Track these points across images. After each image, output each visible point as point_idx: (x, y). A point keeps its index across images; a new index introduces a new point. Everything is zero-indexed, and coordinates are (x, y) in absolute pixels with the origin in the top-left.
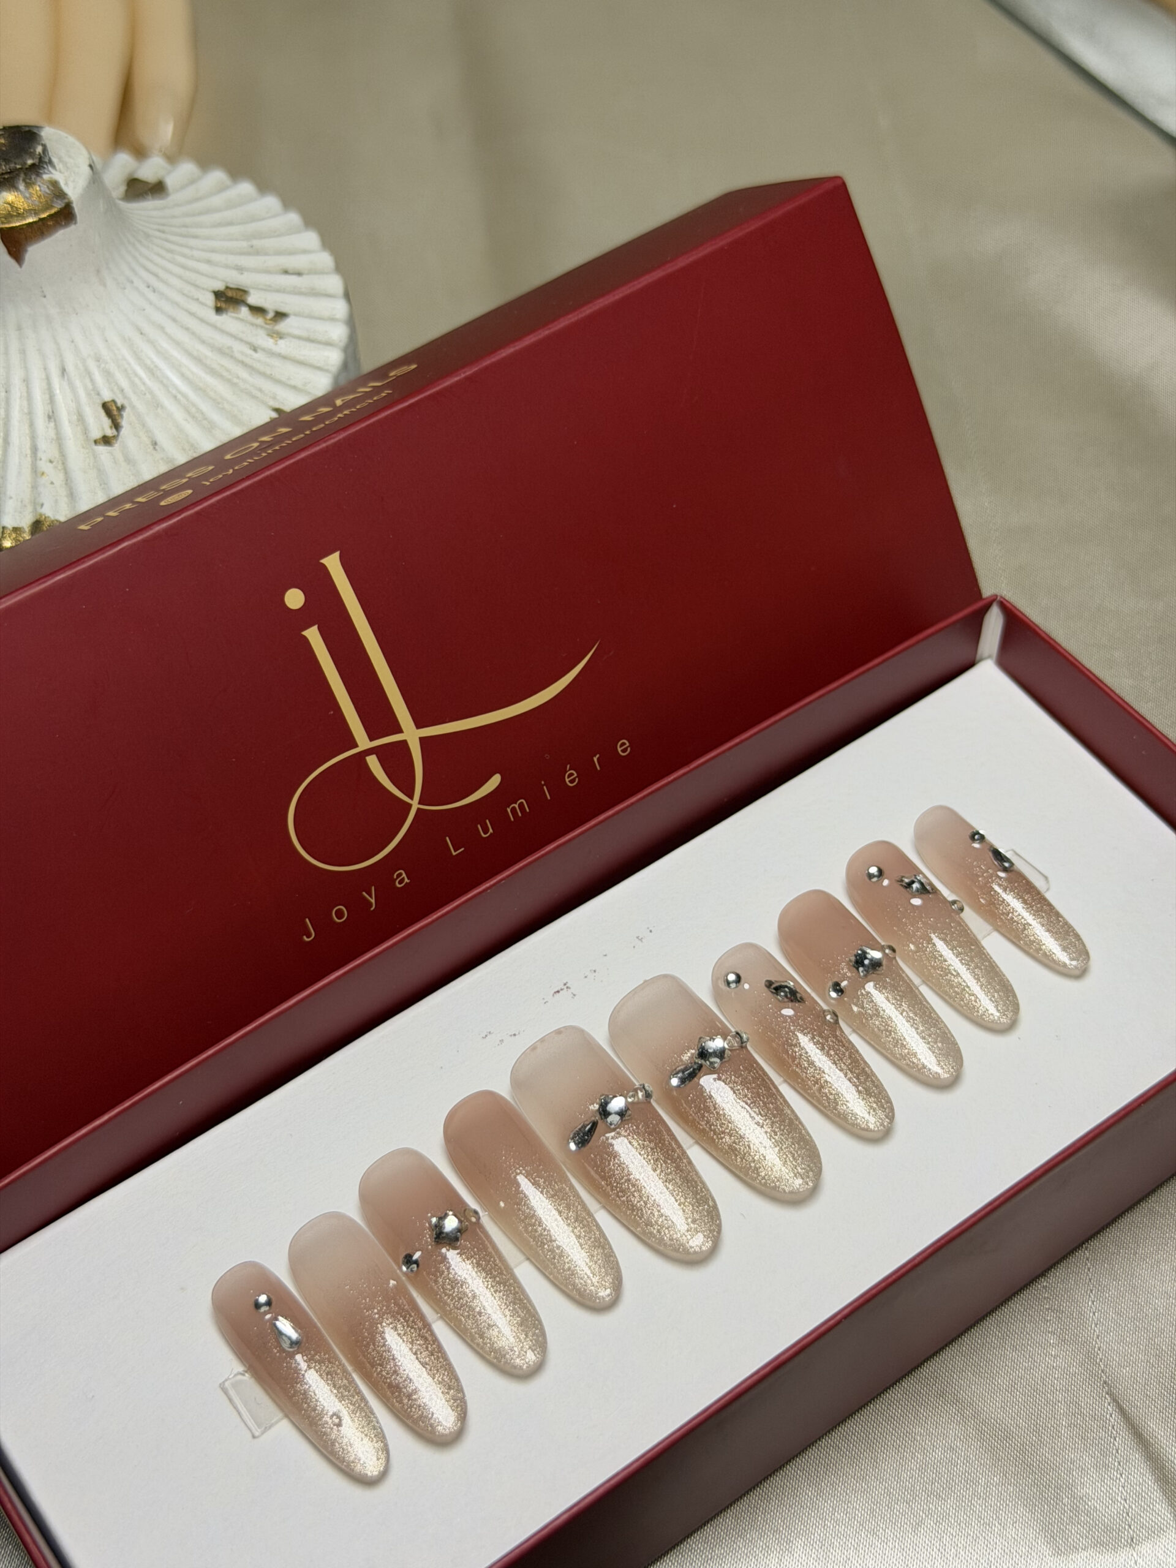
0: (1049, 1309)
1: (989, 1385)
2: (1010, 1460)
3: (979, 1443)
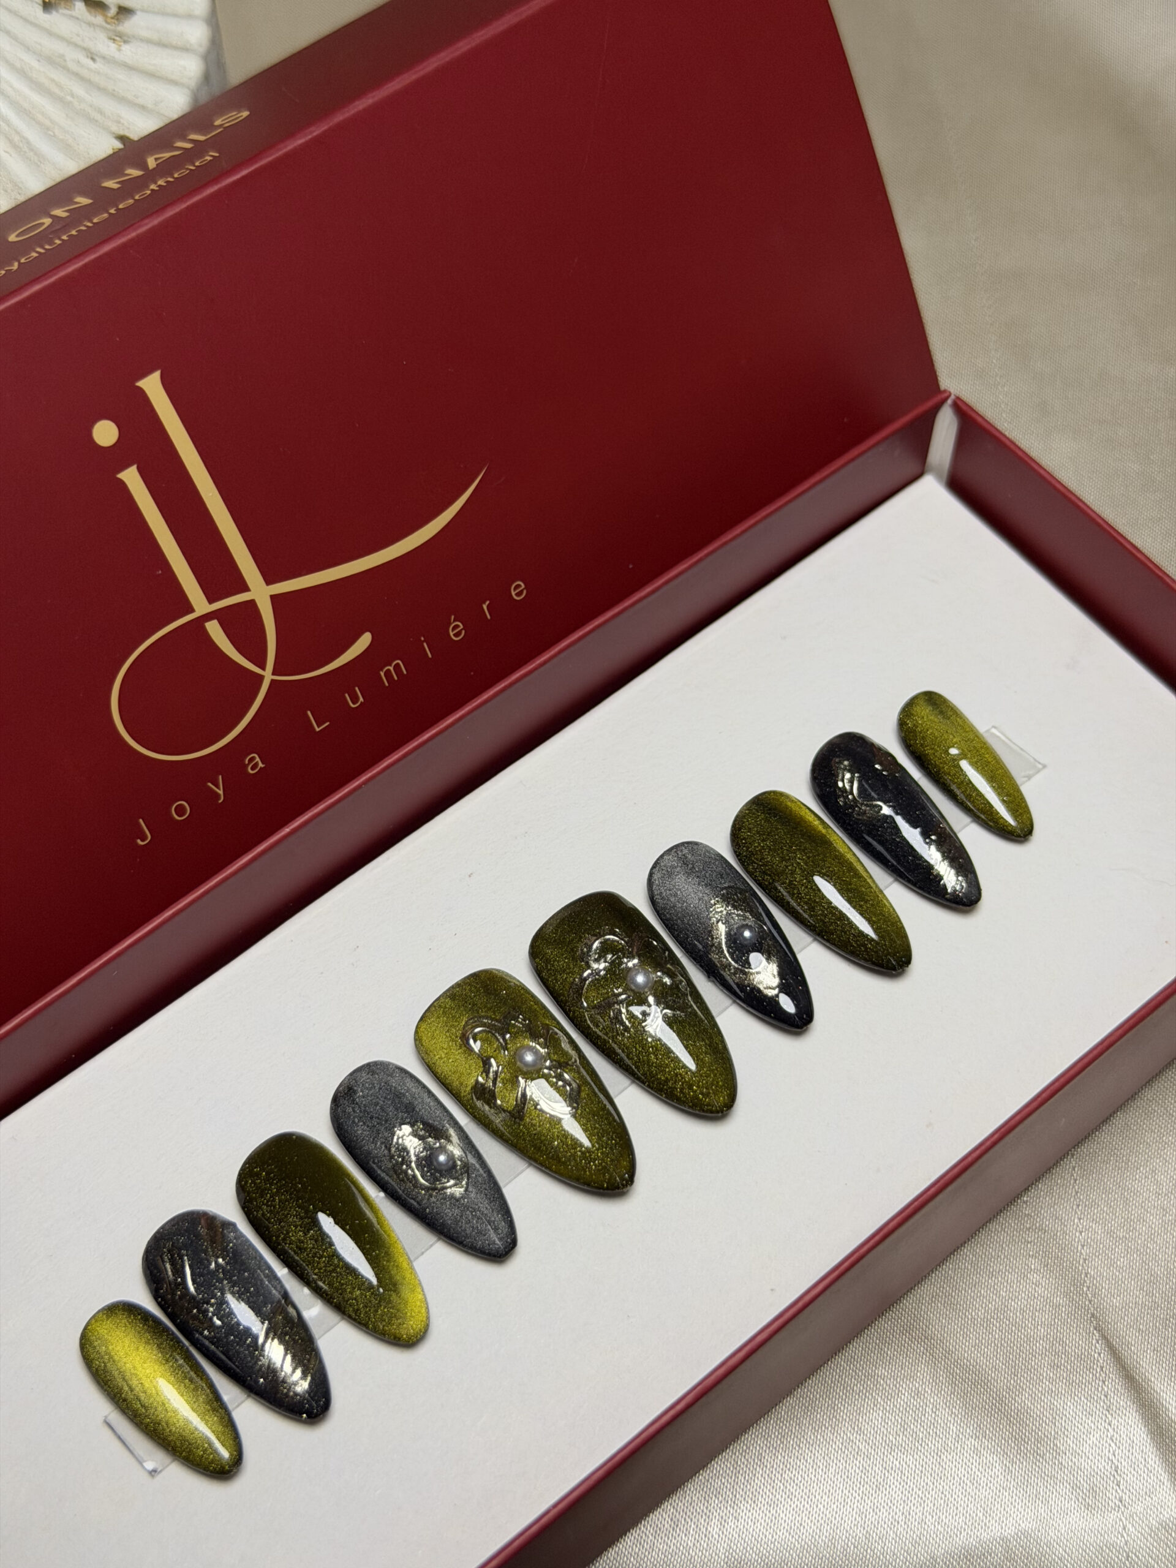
0: (1030, 1228)
1: (962, 1318)
2: (985, 1408)
3: (950, 1387)
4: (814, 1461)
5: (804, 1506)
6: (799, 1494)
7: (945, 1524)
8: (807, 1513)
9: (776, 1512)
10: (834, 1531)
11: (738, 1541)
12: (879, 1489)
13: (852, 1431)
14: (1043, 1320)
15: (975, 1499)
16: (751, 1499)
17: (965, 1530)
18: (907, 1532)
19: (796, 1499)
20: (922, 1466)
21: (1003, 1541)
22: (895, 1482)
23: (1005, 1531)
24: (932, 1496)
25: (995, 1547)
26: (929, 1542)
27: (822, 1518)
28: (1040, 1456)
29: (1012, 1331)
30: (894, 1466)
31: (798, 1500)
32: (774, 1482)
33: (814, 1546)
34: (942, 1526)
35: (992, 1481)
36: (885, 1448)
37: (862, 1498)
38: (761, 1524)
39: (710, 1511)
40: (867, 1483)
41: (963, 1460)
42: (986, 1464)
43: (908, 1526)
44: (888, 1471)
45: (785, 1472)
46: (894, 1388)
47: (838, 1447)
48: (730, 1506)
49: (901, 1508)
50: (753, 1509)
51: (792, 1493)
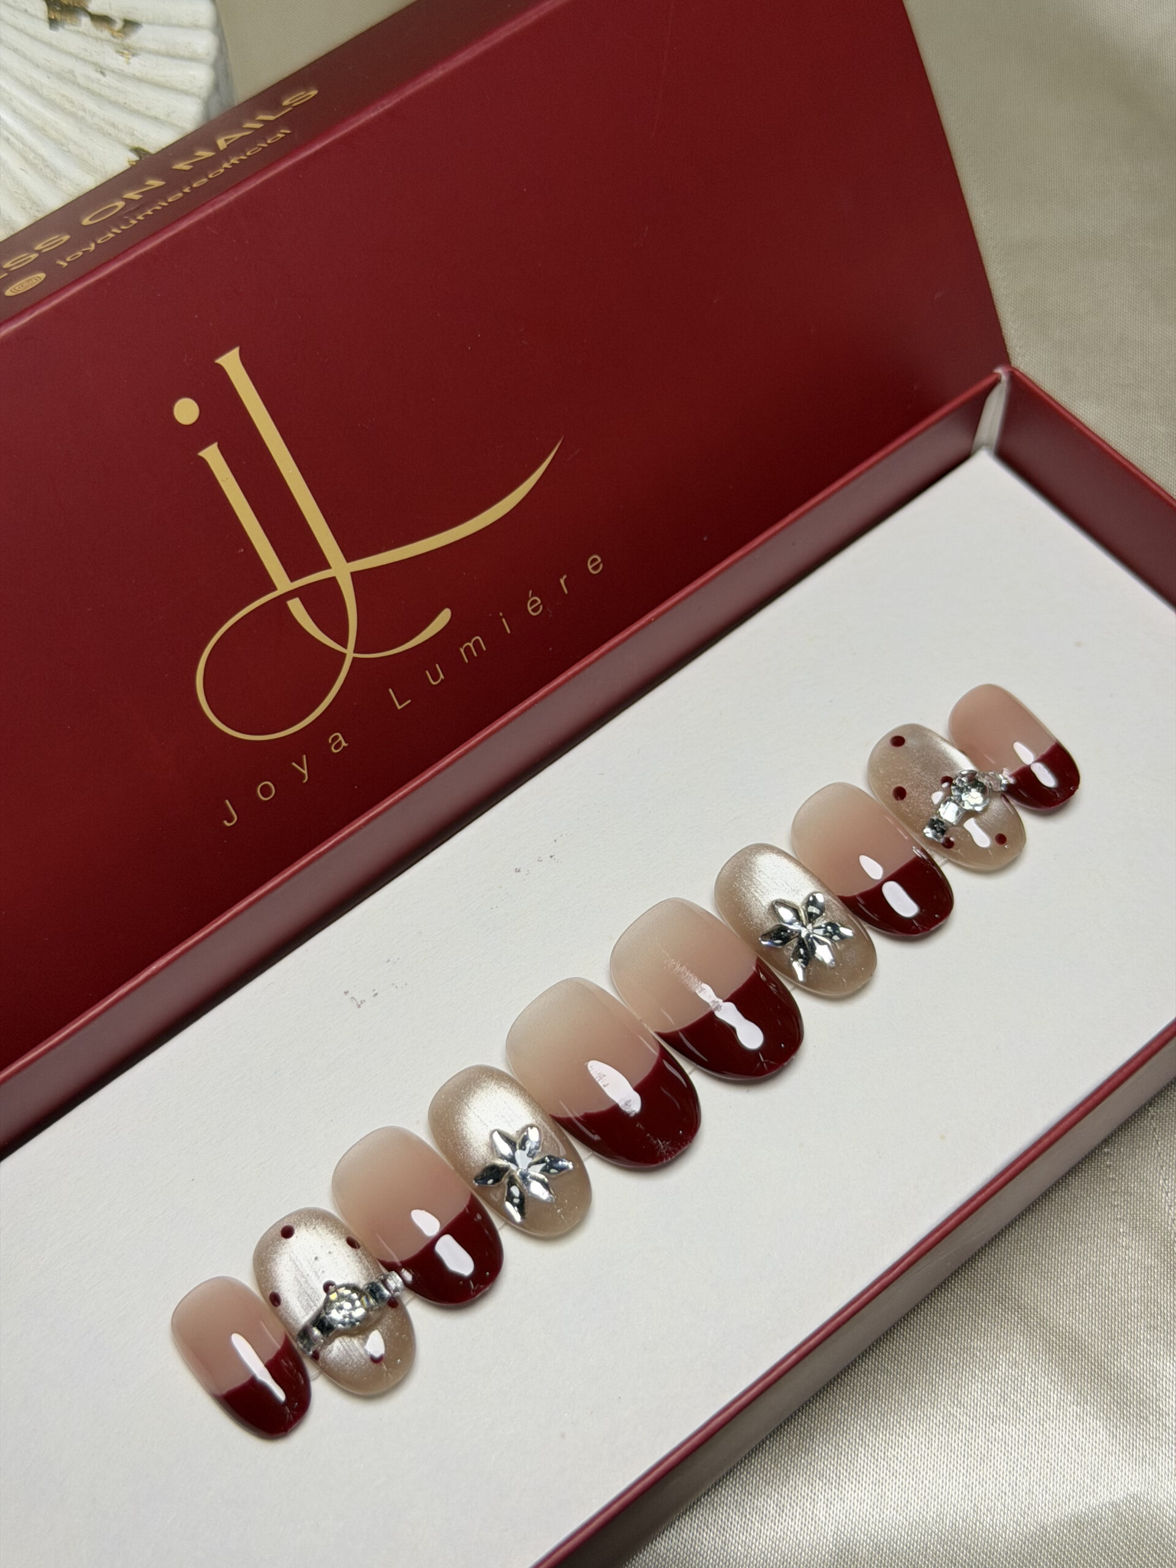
4: (916, 1437)
5: (909, 1483)
6: (903, 1471)
7: (1053, 1492)
8: (913, 1489)
9: (882, 1490)
10: (941, 1506)
11: (846, 1523)
12: (984, 1461)
13: (952, 1405)
14: (1136, 1282)
15: (1081, 1466)
16: (856, 1479)
17: (1073, 1497)
18: (1015, 1503)
19: (901, 1477)
20: (1026, 1436)
21: (1112, 1505)
22: (999, 1453)
23: (1114, 1495)
24: (1038, 1465)
25: (1105, 1512)
26: (1038, 1512)
27: (929, 1494)
28: (1144, 1418)
29: (1105, 1295)
30: (997, 1437)
31: (903, 1477)
32: (877, 1460)
33: (923, 1522)
34: (1050, 1495)
35: (1097, 1446)
36: (986, 1419)
37: (967, 1471)
38: (867, 1504)
39: (815, 1494)
40: (971, 1456)
41: (1066, 1428)
42: (1090, 1430)
43: (1016, 1497)
44: (992, 1443)
45: (888, 1450)
46: (991, 1360)
47: (940, 1421)
48: (835, 1487)
49: (1008, 1479)
50: (859, 1489)
51: (896, 1471)
